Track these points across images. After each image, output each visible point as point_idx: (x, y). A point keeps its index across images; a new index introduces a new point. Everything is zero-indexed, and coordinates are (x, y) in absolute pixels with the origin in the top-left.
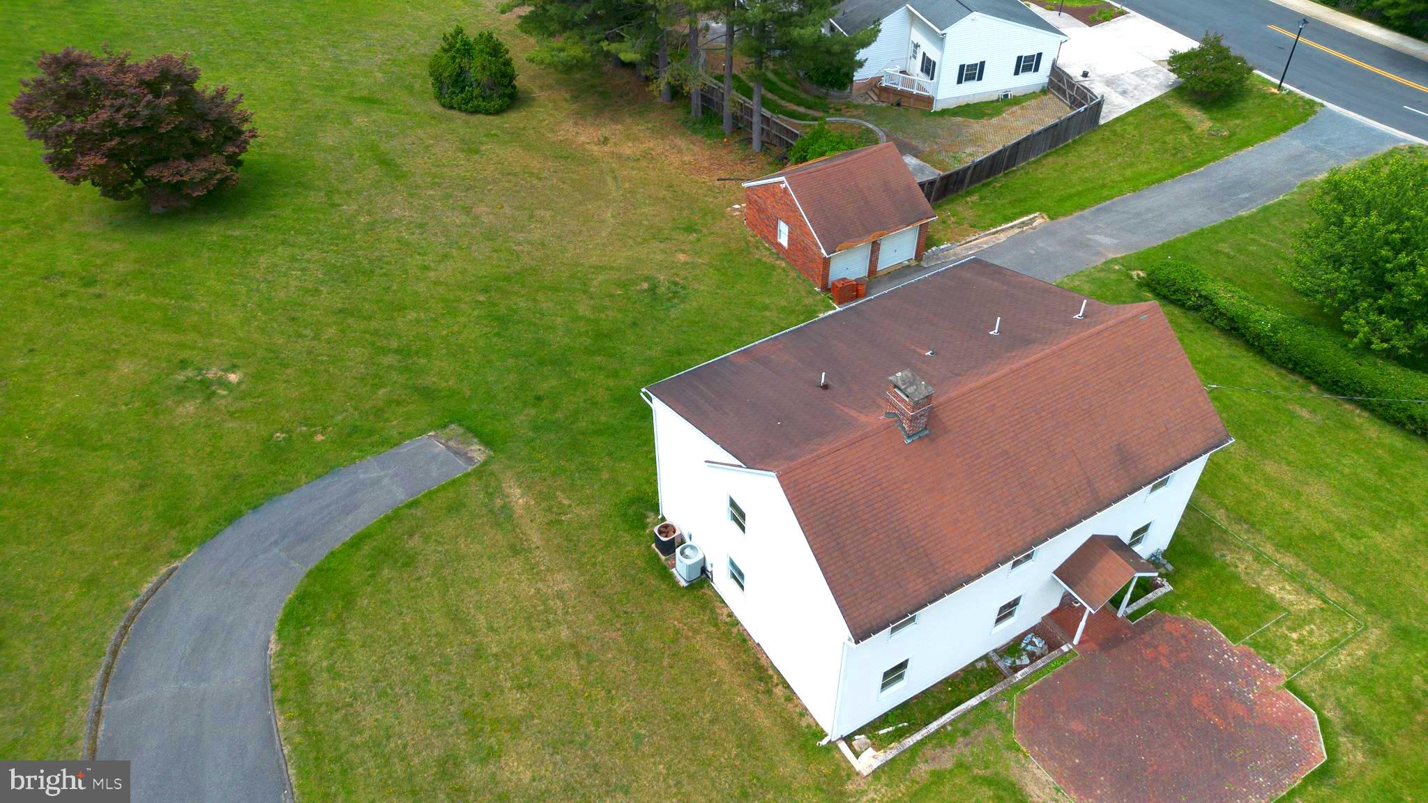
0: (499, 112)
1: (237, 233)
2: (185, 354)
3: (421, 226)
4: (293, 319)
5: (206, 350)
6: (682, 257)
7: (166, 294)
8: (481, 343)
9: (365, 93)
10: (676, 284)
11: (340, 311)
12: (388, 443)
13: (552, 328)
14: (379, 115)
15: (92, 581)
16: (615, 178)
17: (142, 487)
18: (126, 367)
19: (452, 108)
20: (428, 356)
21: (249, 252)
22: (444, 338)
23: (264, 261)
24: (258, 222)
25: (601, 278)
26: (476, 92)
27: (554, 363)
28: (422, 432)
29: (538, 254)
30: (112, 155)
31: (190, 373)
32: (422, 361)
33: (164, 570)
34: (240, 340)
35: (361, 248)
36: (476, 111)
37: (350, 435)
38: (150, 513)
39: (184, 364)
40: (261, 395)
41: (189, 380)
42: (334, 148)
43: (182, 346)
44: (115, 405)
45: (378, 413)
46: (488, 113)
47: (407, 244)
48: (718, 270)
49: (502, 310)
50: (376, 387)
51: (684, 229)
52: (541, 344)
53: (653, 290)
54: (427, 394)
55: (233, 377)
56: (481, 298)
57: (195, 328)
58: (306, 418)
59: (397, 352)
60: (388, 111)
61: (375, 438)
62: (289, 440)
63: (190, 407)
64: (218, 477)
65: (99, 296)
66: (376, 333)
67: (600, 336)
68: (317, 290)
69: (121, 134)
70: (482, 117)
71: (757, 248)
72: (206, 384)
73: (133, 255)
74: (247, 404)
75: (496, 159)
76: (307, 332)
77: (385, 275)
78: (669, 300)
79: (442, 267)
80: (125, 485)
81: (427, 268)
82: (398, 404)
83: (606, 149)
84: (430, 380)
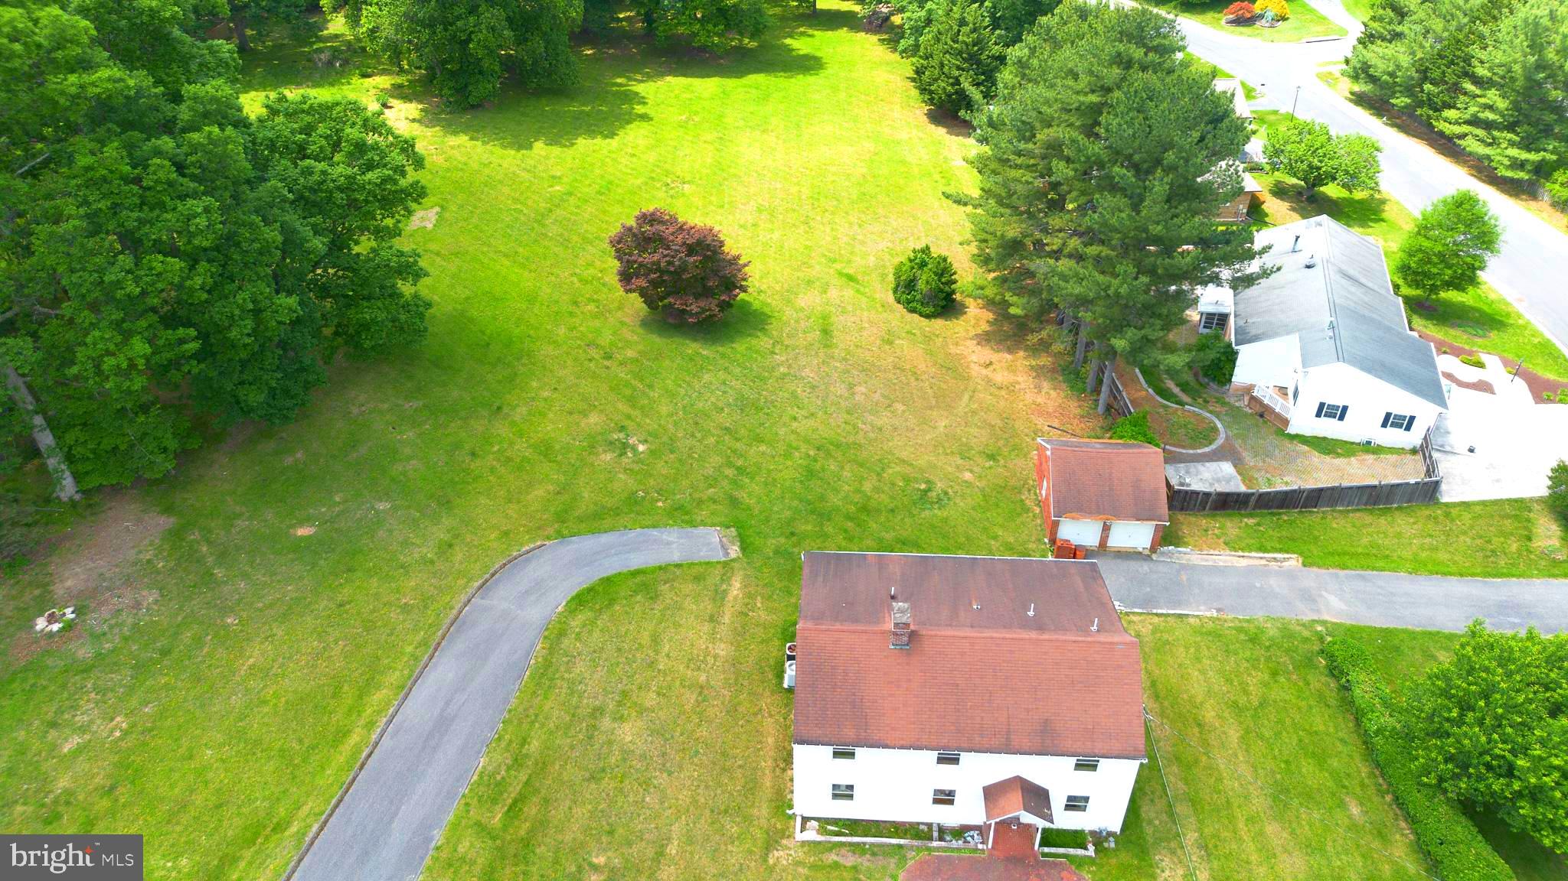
0: (928, 317)
1: (705, 353)
2: (627, 423)
3: (813, 387)
4: (697, 423)
5: (639, 425)
6: (968, 476)
7: (641, 380)
8: (787, 484)
9: (851, 272)
10: (946, 493)
11: (726, 429)
12: (693, 524)
13: (837, 491)
14: (849, 293)
15: (506, 534)
16: (971, 397)
17: (559, 493)
18: (594, 419)
19: (899, 302)
20: (752, 478)
21: (702, 369)
22: (769, 471)
23: (707, 377)
24: (721, 349)
25: (898, 469)
26: (918, 297)
27: (821, 515)
28: (713, 525)
29: (872, 435)
30: (652, 282)
31: (622, 435)
32: (747, 481)
33: (539, 543)
34: (660, 425)
35: (767, 390)
36: (913, 311)
37: (676, 509)
38: (552, 509)
39: (622, 428)
40: (648, 465)
41: (618, 440)
42: (802, 310)
43: (629, 417)
44: (574, 439)
45: (700, 502)
46: (921, 315)
47: (796, 397)
48: (984, 496)
49: (818, 466)
50: (711, 486)
51: (988, 456)
52: (822, 498)
53: (925, 492)
54: (734, 502)
55: (641, 448)
56: (812, 453)
57: (642, 408)
58: (661, 489)
59: (738, 469)
60: (858, 291)
61: (687, 517)
62: (643, 498)
63: (608, 457)
64: (596, 504)
65: (607, 368)
66: (734, 452)
67: (864, 509)
68: (722, 409)
69: (662, 272)
70: (916, 316)
71: (1029, 490)
72: (625, 446)
73: (640, 347)
74: (636, 468)
75: (899, 353)
76: (699, 435)
77: (768, 414)
78: (932, 503)
79: (804, 422)
80: (551, 488)
81: (795, 419)
82: (715, 502)
83: (984, 372)
84: (742, 495)
